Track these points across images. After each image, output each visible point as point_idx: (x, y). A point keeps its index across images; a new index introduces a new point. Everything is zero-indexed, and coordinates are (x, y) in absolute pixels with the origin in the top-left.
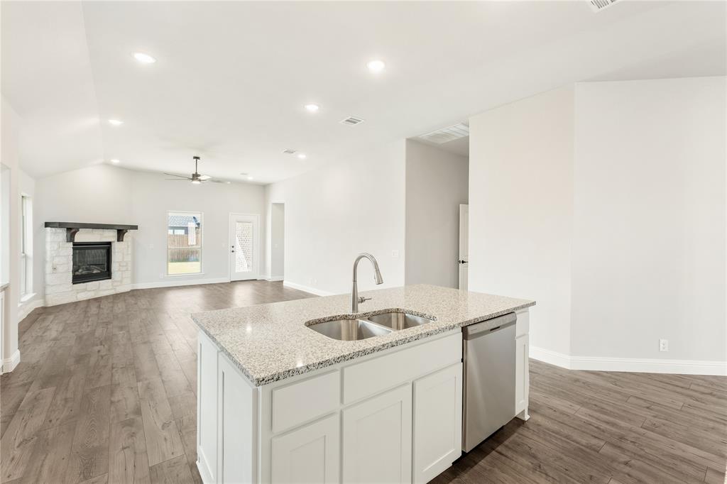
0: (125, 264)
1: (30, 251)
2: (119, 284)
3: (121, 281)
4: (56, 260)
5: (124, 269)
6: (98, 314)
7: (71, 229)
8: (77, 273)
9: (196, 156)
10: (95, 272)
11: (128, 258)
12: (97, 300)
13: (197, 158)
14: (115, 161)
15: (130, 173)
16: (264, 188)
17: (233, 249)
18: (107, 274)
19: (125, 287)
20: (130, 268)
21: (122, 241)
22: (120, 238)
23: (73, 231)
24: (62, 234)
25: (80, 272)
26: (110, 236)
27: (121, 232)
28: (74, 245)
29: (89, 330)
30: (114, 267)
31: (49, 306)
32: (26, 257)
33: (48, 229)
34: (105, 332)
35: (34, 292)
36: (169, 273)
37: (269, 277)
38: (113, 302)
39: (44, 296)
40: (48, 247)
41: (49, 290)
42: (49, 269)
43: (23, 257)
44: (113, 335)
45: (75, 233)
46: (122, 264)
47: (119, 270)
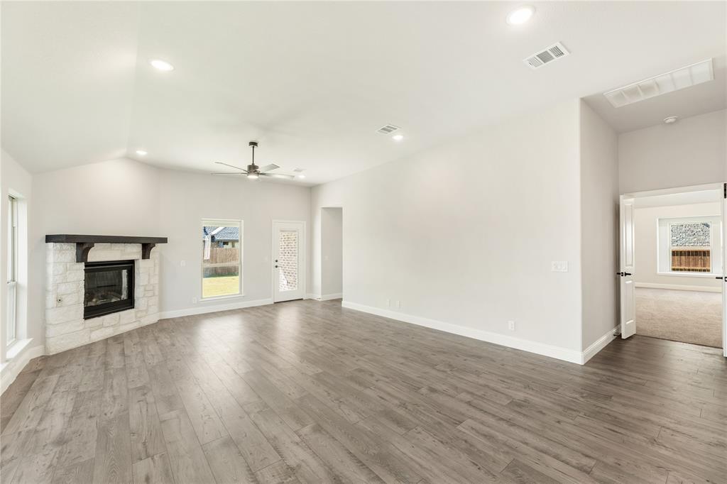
0: (151, 288)
1: (23, 278)
2: (144, 313)
3: (147, 311)
4: (63, 288)
5: (150, 294)
6: (124, 369)
7: (83, 244)
8: (90, 304)
9: (253, 140)
10: (113, 300)
11: (155, 280)
12: (117, 339)
13: (254, 144)
14: (141, 153)
15: (159, 171)
16: (311, 190)
17: (276, 264)
18: (129, 303)
19: (151, 319)
20: (157, 293)
21: (149, 258)
22: (145, 255)
23: (85, 247)
24: (70, 250)
25: (94, 302)
26: (133, 252)
27: (147, 246)
28: (86, 266)
29: (117, 408)
30: (138, 292)
31: (51, 354)
32: (17, 287)
33: (51, 245)
34: (144, 410)
35: (28, 337)
36: (204, 297)
37: (318, 296)
38: (141, 344)
39: (44, 340)
40: (50, 270)
41: (51, 332)
42: (51, 300)
43: (13, 287)
44: (162, 422)
45: (88, 249)
46: (147, 288)
47: (144, 296)
